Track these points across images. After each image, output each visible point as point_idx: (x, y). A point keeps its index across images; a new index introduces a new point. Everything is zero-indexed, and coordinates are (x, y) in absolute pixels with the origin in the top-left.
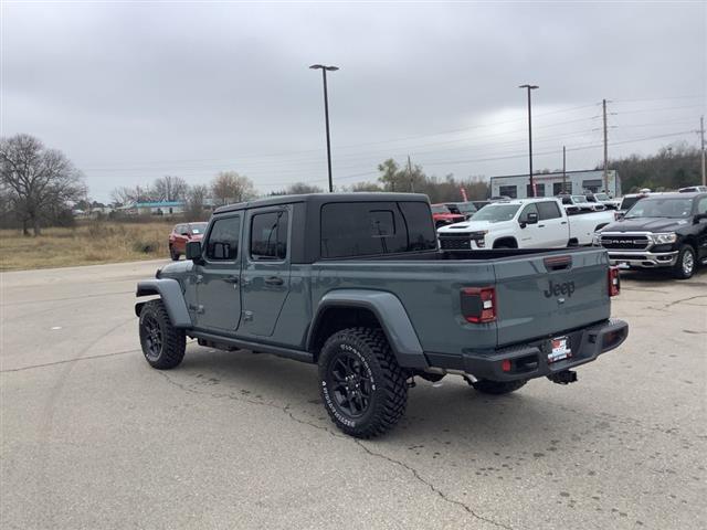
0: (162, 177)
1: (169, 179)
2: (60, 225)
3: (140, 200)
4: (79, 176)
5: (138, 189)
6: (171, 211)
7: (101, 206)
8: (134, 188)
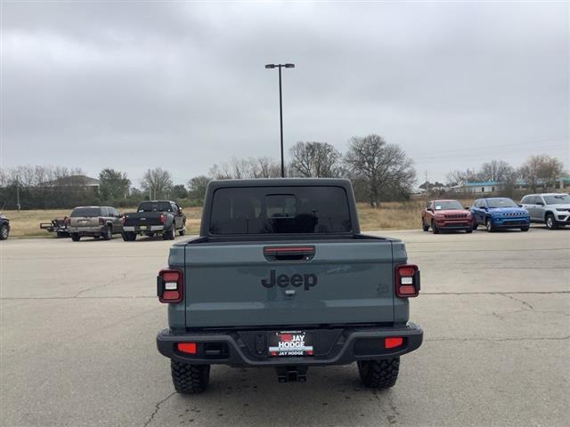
0: (489, 162)
1: (494, 163)
2: (398, 200)
3: (471, 180)
4: (409, 163)
5: (468, 172)
6: (483, 190)
7: (441, 185)
8: (466, 171)
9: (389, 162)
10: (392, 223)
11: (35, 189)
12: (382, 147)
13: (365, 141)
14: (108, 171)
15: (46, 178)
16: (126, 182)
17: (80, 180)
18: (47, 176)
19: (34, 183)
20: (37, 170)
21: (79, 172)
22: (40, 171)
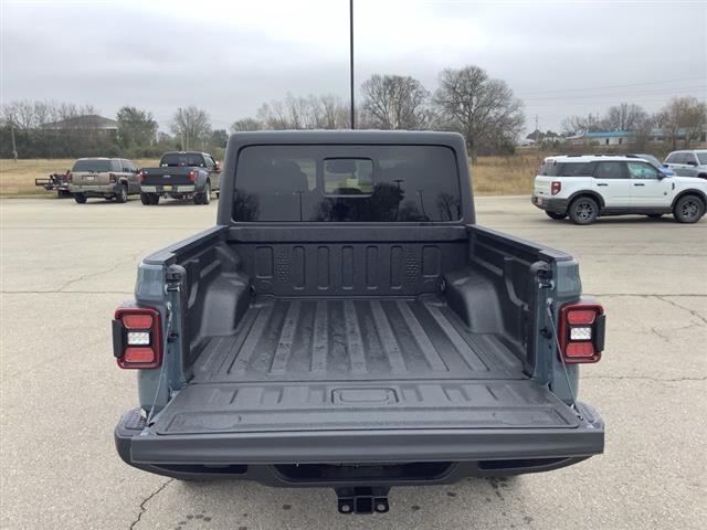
0: (618, 105)
1: (624, 107)
2: (500, 154)
3: (593, 129)
4: (517, 106)
5: (590, 117)
6: (608, 142)
7: (555, 135)
8: (586, 117)
9: (490, 104)
10: (493, 185)
11: (36, 131)
12: (483, 83)
13: (461, 74)
14: (127, 110)
15: (49, 118)
16: (151, 125)
17: (92, 120)
18: (49, 115)
19: (35, 124)
20: (37, 107)
21: (91, 111)
22: (41, 109)
